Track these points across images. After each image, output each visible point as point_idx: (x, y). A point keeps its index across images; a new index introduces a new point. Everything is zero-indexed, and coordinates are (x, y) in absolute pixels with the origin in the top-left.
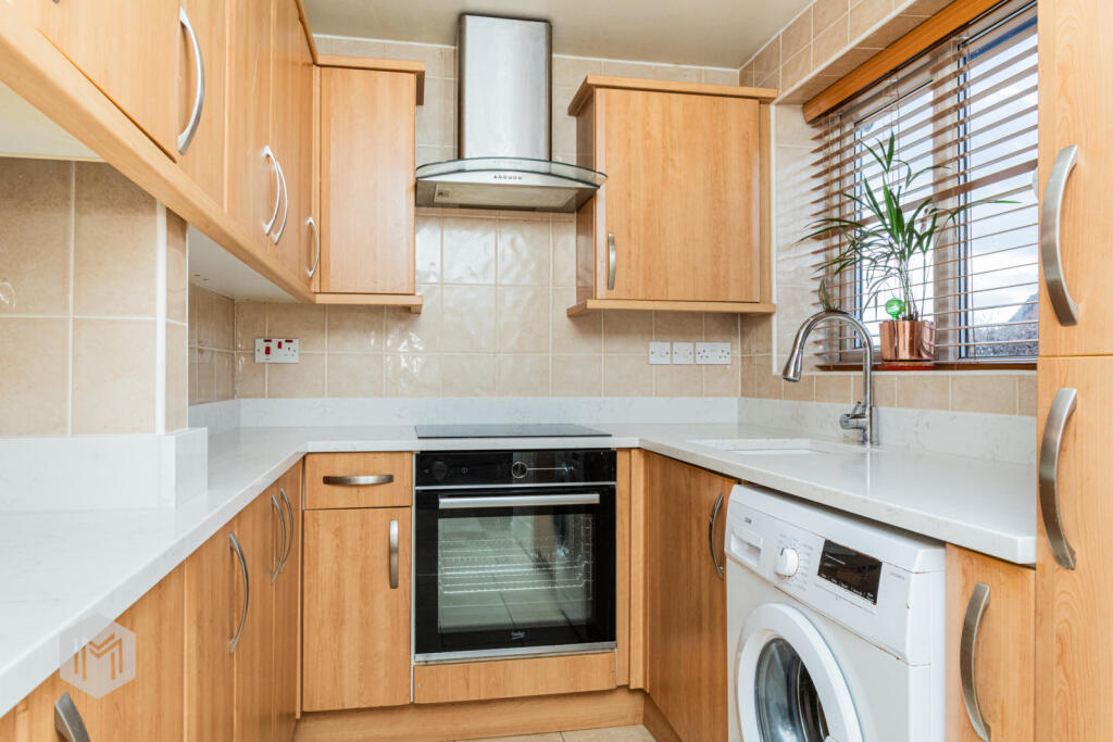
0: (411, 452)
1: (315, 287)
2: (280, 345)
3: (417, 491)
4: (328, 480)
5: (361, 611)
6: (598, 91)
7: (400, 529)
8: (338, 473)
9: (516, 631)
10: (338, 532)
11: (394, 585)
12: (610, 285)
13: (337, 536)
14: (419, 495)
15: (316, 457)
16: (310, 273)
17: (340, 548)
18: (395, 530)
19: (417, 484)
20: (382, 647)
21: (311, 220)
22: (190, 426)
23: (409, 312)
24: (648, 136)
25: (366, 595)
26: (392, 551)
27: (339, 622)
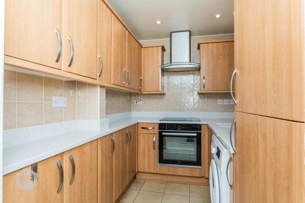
0: (158, 123)
1: (142, 90)
2: (139, 101)
3: (159, 131)
4: (142, 128)
5: (148, 154)
6: (201, 44)
7: (155, 139)
8: (144, 127)
9: (179, 161)
10: (144, 138)
11: (154, 149)
12: (204, 87)
13: (144, 139)
14: (159, 132)
15: (140, 123)
16: (141, 88)
17: (144, 141)
18: (154, 138)
19: (159, 130)
20: (152, 161)
21: (141, 78)
22: (106, 118)
23: (163, 94)
24: (213, 53)
25: (149, 150)
26: (154, 142)
27: (144, 155)
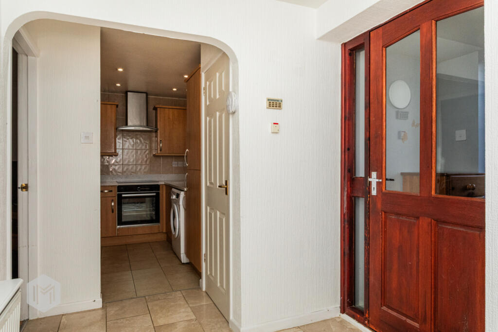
0: (116, 186)
6: (158, 108)
11: (113, 212)
12: (161, 150)
19: (117, 192)
24: (169, 118)
25: (107, 214)
